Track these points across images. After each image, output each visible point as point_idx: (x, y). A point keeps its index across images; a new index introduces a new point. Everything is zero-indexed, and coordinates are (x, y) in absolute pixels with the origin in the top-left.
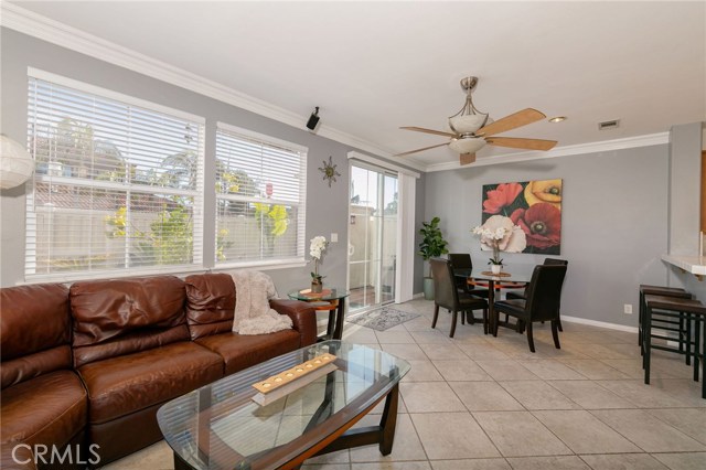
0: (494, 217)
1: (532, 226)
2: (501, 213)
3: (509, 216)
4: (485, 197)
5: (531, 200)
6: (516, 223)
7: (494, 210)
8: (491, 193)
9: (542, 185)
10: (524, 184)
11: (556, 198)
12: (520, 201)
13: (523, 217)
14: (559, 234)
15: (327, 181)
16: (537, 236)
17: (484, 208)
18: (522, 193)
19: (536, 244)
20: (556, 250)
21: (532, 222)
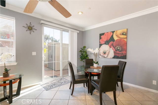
0: (103, 45)
1: (116, 48)
2: (105, 44)
3: (108, 45)
4: (100, 38)
5: (116, 38)
6: (110, 47)
7: (103, 43)
8: (102, 36)
9: (120, 32)
10: (113, 32)
11: (125, 37)
12: (112, 39)
13: (113, 45)
14: (126, 51)
15: (29, 32)
16: (118, 52)
17: (100, 42)
18: (113, 35)
19: (117, 55)
20: (125, 57)
21: (116, 46)
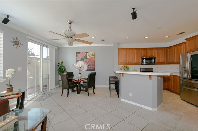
0: (79, 61)
1: (89, 64)
2: (81, 60)
3: (83, 61)
4: (77, 56)
5: (88, 57)
6: (85, 63)
7: (79, 59)
9: (91, 53)
10: (87, 53)
11: (94, 57)
12: (86, 57)
13: (86, 61)
14: (94, 66)
15: (15, 46)
16: (90, 66)
17: (76, 59)
18: (86, 55)
19: (89, 68)
20: (94, 70)
